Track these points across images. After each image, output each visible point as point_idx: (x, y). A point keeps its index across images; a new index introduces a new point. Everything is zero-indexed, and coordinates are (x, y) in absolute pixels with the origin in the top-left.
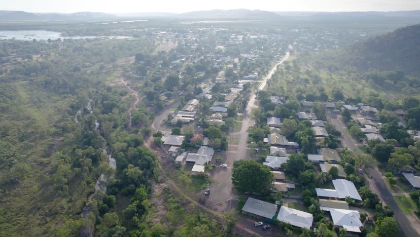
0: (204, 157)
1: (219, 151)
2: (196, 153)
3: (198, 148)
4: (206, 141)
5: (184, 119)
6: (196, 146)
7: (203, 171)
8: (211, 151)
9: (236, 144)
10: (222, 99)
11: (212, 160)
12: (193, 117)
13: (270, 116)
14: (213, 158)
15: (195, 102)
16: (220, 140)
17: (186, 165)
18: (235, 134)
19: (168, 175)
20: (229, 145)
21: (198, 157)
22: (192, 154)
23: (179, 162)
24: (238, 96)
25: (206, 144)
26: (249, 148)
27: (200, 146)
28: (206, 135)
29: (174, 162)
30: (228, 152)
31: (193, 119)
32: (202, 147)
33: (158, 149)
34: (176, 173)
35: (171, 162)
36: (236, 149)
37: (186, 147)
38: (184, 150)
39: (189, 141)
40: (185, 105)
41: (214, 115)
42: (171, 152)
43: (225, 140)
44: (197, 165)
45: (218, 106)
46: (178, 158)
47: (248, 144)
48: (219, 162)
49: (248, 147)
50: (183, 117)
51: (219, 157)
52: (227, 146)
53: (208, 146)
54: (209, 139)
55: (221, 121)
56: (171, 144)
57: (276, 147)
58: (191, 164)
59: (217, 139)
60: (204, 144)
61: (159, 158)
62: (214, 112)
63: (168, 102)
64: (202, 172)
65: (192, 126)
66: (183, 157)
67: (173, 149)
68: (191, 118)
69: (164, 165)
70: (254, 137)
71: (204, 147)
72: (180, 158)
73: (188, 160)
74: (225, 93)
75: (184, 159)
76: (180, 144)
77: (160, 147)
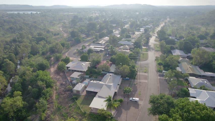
0: (109, 87)
1: (127, 80)
2: (100, 81)
3: (103, 75)
4: (113, 69)
5: (95, 49)
6: (102, 72)
7: (105, 109)
8: (119, 80)
9: (145, 72)
10: (128, 37)
11: (119, 91)
12: (103, 48)
13: (173, 48)
14: (120, 88)
15: (107, 38)
16: (128, 68)
17: (86, 95)
18: (142, 62)
19: (59, 109)
20: (138, 73)
21: (101, 86)
22: (95, 82)
23: (78, 92)
24: (141, 36)
25: (113, 71)
26: (162, 78)
27: (106, 73)
28: (113, 61)
29: (71, 91)
30: (138, 81)
31: (103, 49)
32: (108, 74)
33: (61, 74)
34: (70, 107)
35: (68, 91)
36: (146, 78)
37: (91, 73)
38: (88, 76)
39: (96, 68)
40: (98, 40)
41: (122, 47)
42: (73, 78)
43: (133, 67)
44: (100, 97)
45: (126, 40)
46: (77, 85)
47: (159, 74)
48: (127, 94)
49: (160, 76)
50: (94, 47)
51: (127, 88)
52: (136, 74)
53: (115, 73)
54: (116, 66)
55: (128, 51)
56: (76, 69)
57: (194, 78)
58: (91, 95)
59: (125, 66)
60: (110, 71)
61: (58, 84)
62: (122, 45)
63: (86, 38)
64: (103, 110)
65: (102, 54)
66: (83, 85)
67: (75, 75)
68: (101, 49)
69: (59, 94)
70: (164, 66)
71: (111, 74)
72: (79, 87)
73: (88, 89)
74: (131, 34)
75: (85, 87)
76: (85, 69)
77: (64, 72)
